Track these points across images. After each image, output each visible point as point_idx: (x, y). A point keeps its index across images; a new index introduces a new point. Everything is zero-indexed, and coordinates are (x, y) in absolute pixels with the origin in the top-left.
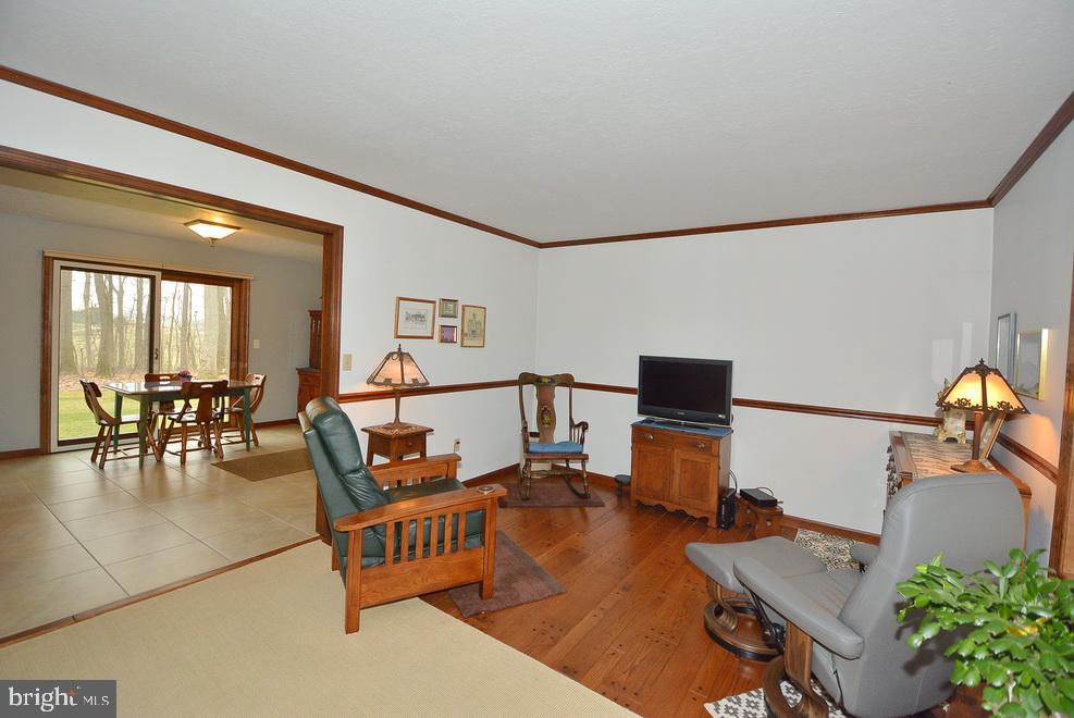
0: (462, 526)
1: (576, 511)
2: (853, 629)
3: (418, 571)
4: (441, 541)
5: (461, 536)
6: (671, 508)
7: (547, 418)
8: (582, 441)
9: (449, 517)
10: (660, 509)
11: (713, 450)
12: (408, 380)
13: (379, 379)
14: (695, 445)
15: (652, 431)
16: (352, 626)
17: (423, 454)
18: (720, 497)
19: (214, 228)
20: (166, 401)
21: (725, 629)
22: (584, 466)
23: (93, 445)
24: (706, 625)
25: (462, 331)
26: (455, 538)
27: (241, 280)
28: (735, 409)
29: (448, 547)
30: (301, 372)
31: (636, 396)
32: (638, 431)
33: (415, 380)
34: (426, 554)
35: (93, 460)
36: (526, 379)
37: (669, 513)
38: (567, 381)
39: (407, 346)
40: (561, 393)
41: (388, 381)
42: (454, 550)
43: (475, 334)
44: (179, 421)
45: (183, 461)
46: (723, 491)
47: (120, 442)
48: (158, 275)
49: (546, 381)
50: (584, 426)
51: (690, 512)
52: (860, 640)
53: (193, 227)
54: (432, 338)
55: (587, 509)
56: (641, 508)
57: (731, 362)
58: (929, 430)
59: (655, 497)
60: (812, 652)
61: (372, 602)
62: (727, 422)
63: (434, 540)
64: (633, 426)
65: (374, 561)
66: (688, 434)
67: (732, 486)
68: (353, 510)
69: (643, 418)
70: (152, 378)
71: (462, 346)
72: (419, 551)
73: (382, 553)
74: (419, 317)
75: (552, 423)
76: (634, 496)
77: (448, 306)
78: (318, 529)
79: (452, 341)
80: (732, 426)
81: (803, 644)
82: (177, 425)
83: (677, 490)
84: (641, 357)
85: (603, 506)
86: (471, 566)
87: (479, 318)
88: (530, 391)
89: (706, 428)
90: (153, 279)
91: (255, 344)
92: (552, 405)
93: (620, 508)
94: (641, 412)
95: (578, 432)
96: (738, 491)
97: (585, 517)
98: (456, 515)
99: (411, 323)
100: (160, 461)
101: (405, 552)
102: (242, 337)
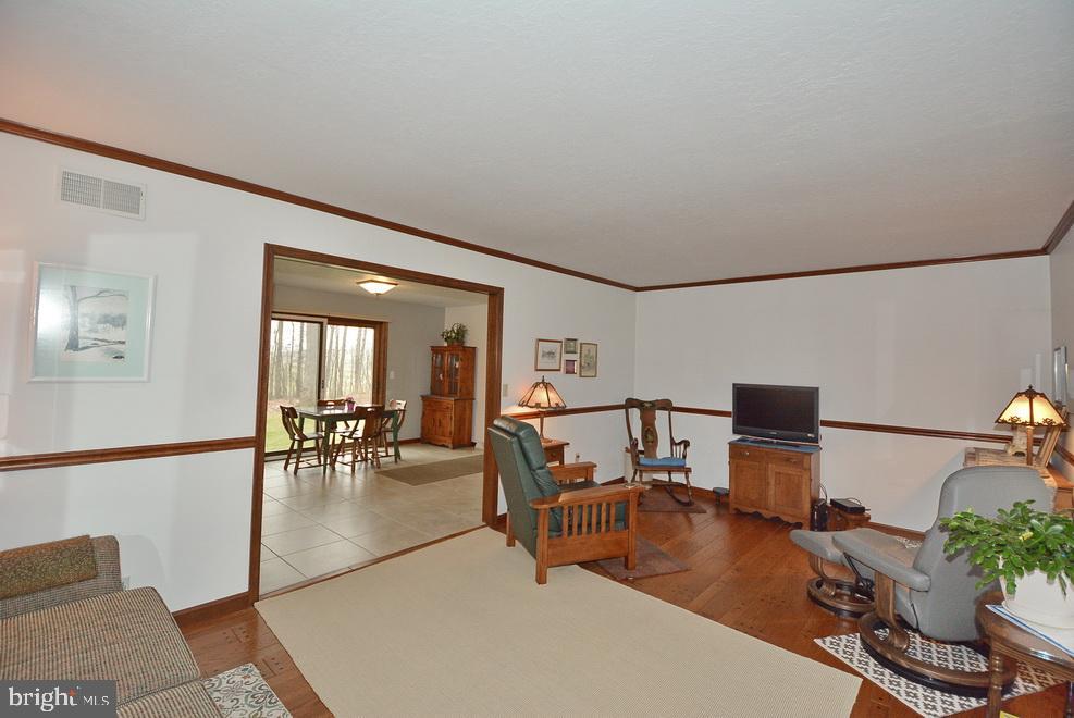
0: (613, 512)
1: (680, 518)
2: (923, 573)
3: (582, 543)
4: (599, 523)
5: (612, 521)
6: (766, 514)
7: (650, 438)
8: (684, 457)
9: (604, 504)
10: (757, 516)
11: (803, 465)
12: (553, 404)
13: (531, 403)
14: (788, 460)
15: (748, 447)
16: (541, 579)
17: (562, 462)
18: (812, 507)
19: (378, 286)
20: (332, 422)
21: (827, 595)
22: (687, 477)
23: (286, 456)
24: (809, 593)
25: (581, 365)
26: (608, 522)
27: (381, 323)
28: (822, 430)
29: (603, 528)
30: (424, 398)
31: (731, 419)
32: (735, 449)
33: (557, 404)
34: (589, 532)
35: (286, 468)
36: (631, 403)
37: (766, 519)
38: (666, 405)
39: (549, 377)
40: (661, 417)
41: (538, 405)
42: (608, 530)
43: (590, 366)
44: (350, 437)
45: (353, 470)
46: (814, 502)
47: (303, 454)
48: (325, 320)
49: (647, 405)
50: (686, 443)
51: (785, 519)
52: (927, 578)
53: (362, 285)
54: (559, 370)
55: (691, 515)
56: (740, 514)
57: (817, 389)
58: (1000, 446)
59: (753, 506)
60: (895, 596)
61: (554, 563)
62: (816, 440)
63: (594, 521)
64: (730, 443)
65: (554, 534)
66: (782, 450)
67: (822, 496)
68: (539, 496)
69: (738, 437)
70: (322, 404)
71: (581, 376)
72: (584, 529)
73: (560, 529)
74: (551, 354)
75: (655, 442)
76: (733, 505)
77: (570, 344)
78: (484, 520)
79: (573, 373)
80: (821, 444)
81: (888, 589)
82: (347, 440)
83: (774, 500)
84: (734, 385)
85: (705, 512)
86: (619, 543)
87: (593, 353)
88: (635, 413)
89: (797, 446)
90: (321, 324)
91: (391, 375)
92: (653, 425)
93: (718, 516)
94: (735, 432)
95: (679, 450)
96: (829, 501)
97: (690, 521)
98: (609, 505)
99: (546, 359)
100: (334, 469)
101: (575, 529)
102: (382, 370)
